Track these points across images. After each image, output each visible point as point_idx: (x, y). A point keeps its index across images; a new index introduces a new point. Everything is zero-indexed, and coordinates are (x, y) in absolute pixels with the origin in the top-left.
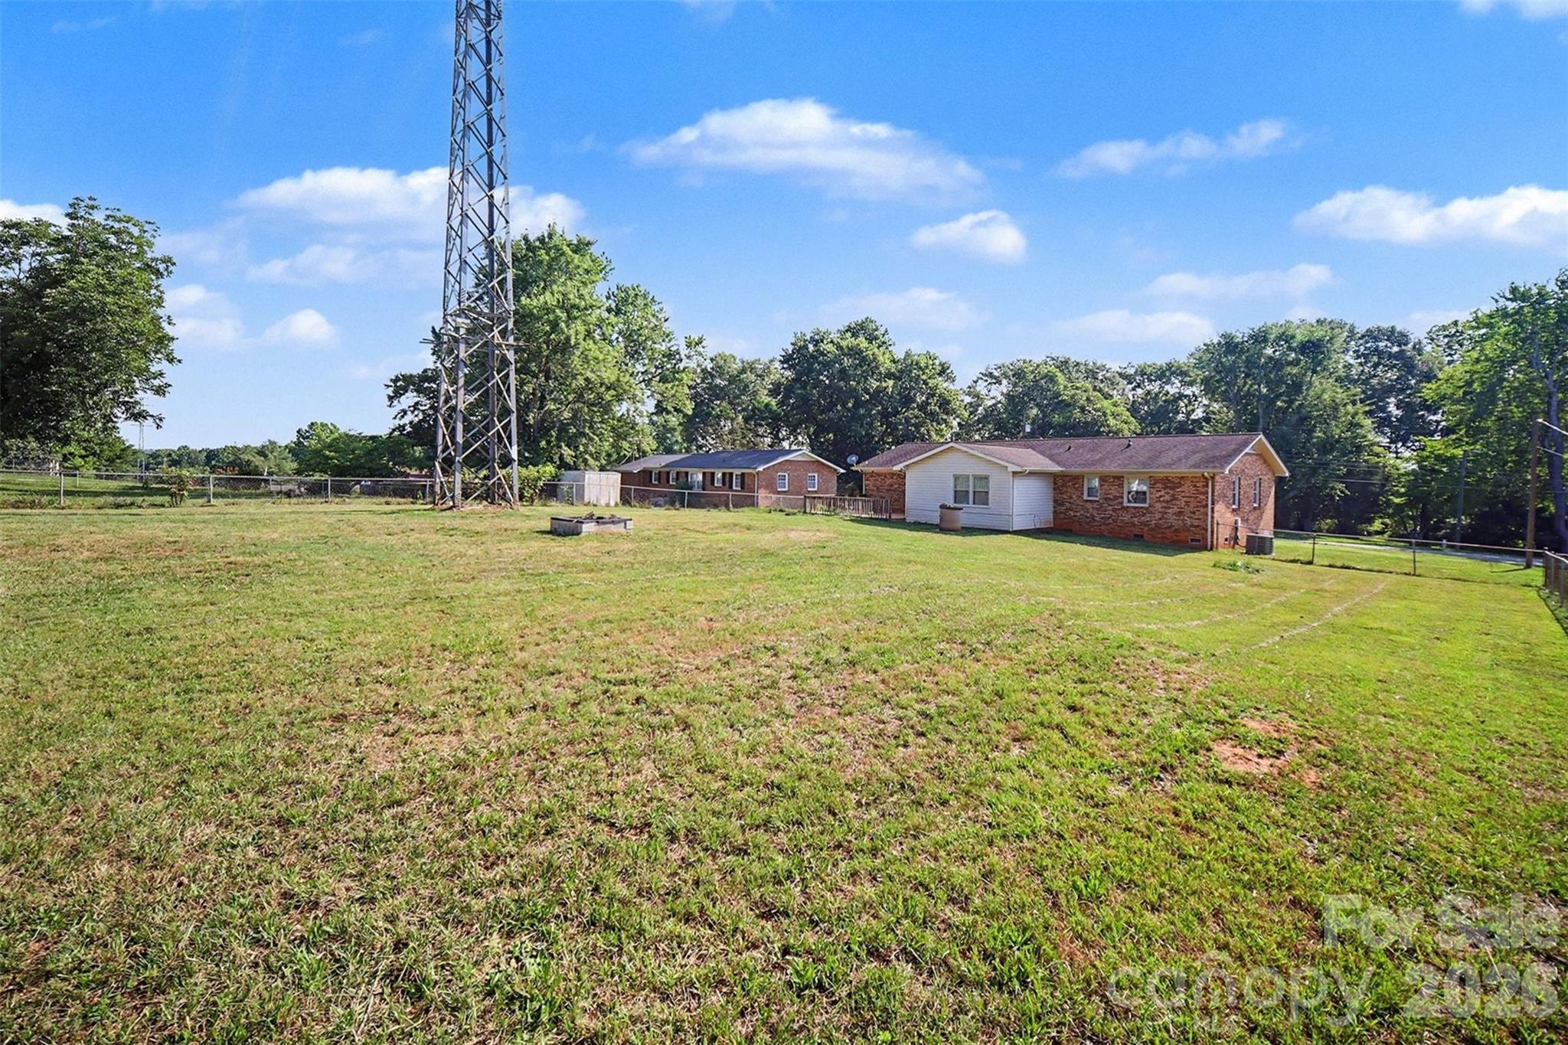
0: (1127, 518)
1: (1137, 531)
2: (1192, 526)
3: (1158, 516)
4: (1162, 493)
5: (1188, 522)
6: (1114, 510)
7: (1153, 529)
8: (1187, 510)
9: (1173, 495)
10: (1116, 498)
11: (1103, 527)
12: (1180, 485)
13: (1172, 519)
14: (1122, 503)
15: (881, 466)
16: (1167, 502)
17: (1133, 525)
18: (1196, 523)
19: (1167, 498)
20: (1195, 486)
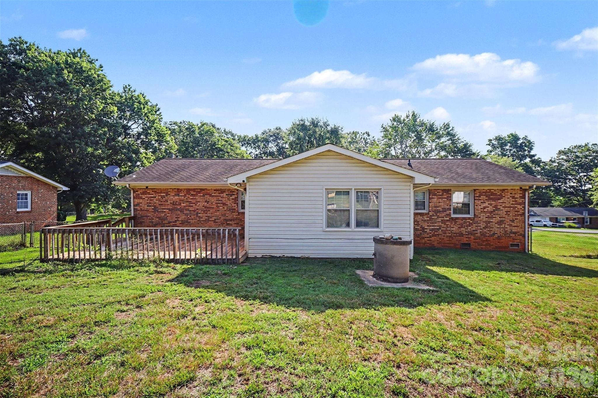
0: (455, 229)
1: (465, 240)
2: (511, 232)
3: (483, 225)
4: (486, 204)
5: (508, 229)
6: (443, 222)
7: (479, 238)
8: (507, 219)
9: (496, 206)
10: (444, 210)
11: (433, 238)
12: (501, 197)
13: (496, 229)
14: (449, 215)
15: (159, 178)
16: (491, 212)
17: (461, 235)
18: (514, 230)
19: (490, 209)
20: (513, 197)
